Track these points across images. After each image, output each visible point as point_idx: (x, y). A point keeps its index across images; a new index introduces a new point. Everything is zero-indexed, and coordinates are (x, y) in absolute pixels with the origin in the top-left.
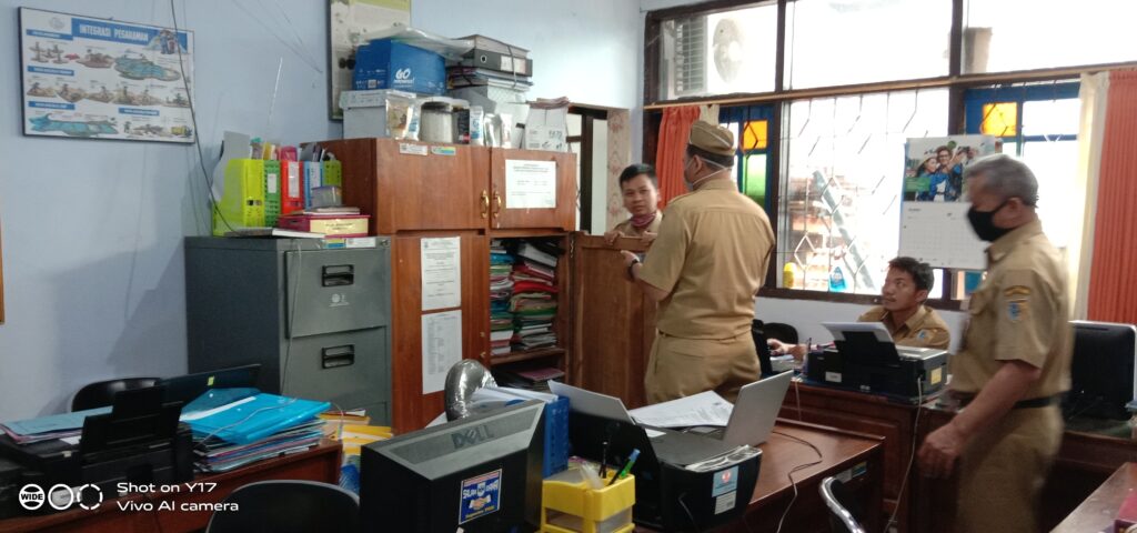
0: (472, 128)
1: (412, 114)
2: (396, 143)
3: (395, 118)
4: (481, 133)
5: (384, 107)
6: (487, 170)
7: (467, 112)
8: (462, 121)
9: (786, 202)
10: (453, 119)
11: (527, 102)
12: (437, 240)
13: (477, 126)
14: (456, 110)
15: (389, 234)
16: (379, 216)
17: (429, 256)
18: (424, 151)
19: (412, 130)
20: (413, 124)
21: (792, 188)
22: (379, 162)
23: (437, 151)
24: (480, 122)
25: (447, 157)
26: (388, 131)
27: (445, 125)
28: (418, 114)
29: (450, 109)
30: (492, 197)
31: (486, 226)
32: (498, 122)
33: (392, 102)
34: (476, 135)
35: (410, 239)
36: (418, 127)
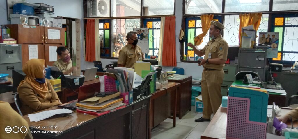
0: (40, 22)
1: (26, 19)
2: (22, 25)
3: (22, 20)
4: (42, 23)
5: (20, 18)
6: (43, 31)
7: (39, 19)
8: (37, 21)
9: (113, 40)
10: (35, 20)
11: (53, 17)
12: (32, 45)
13: (41, 22)
14: (36, 19)
15: (21, 44)
16: (19, 40)
17: (30, 49)
18: (28, 27)
19: (26, 22)
20: (26, 21)
21: (114, 37)
22: (18, 29)
23: (31, 27)
24: (42, 21)
25: (34, 28)
26: (20, 23)
27: (33, 22)
28: (27, 19)
29: (35, 18)
30: (45, 37)
31: (44, 43)
32: (46, 21)
33: (21, 17)
34: (41, 24)
35: (26, 45)
36: (27, 22)
